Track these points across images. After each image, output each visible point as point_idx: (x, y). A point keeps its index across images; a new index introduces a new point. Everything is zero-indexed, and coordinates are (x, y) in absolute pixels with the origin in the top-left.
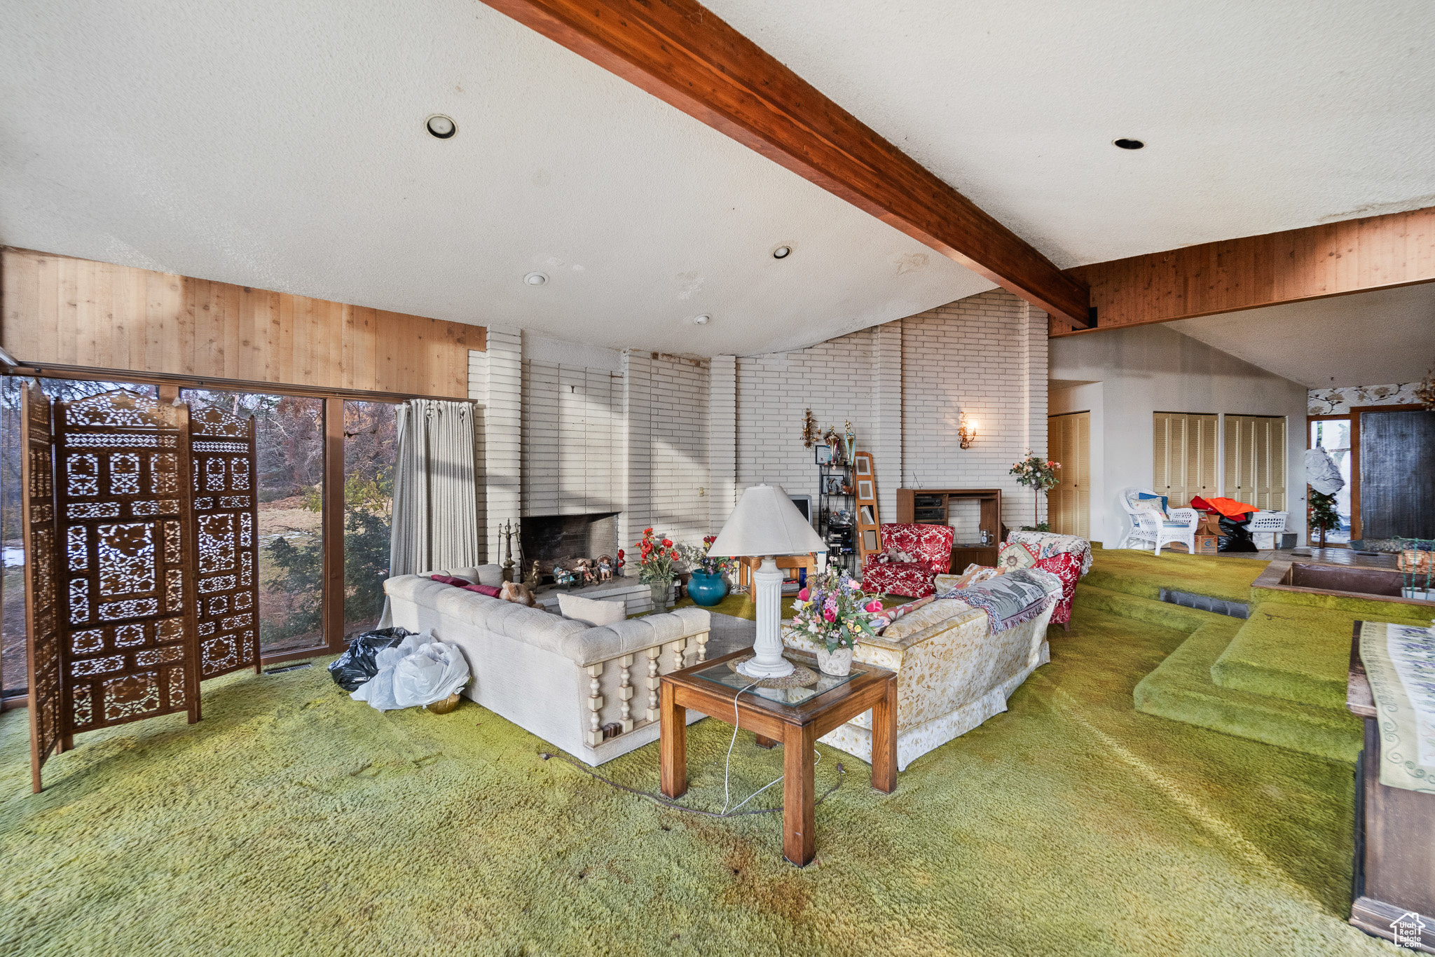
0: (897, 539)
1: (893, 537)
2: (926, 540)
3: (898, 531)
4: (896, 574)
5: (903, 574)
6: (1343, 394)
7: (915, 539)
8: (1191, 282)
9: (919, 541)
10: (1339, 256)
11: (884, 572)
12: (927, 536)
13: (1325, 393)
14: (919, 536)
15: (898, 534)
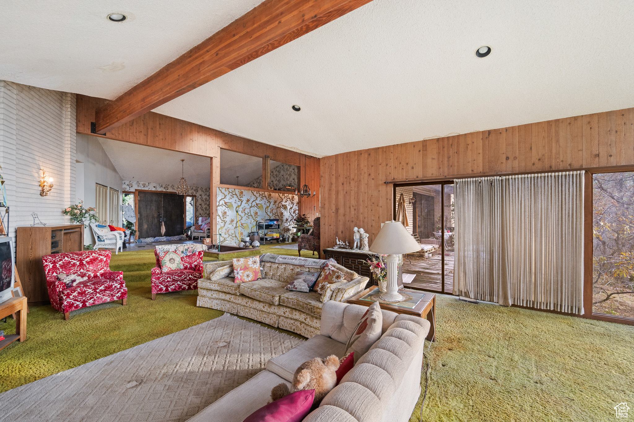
0: (61, 266)
1: (58, 265)
2: (88, 263)
3: (61, 260)
4: (95, 289)
5: (102, 288)
6: (133, 184)
7: (78, 263)
8: (150, 130)
9: (82, 264)
10: (193, 141)
11: (85, 291)
12: (88, 259)
13: (127, 183)
14: (81, 260)
15: (61, 263)
